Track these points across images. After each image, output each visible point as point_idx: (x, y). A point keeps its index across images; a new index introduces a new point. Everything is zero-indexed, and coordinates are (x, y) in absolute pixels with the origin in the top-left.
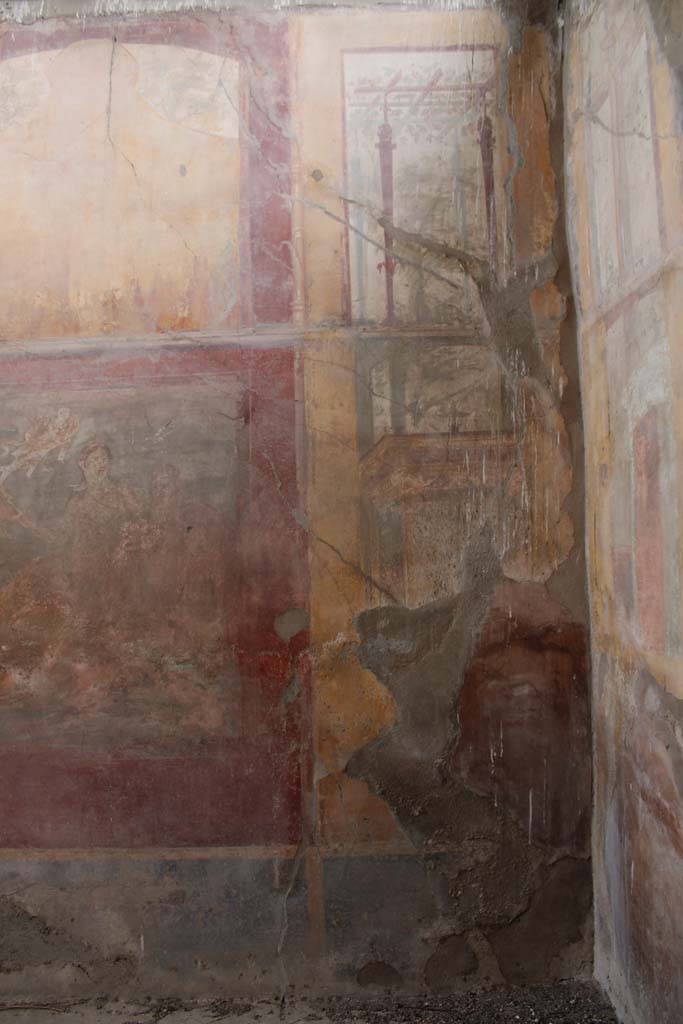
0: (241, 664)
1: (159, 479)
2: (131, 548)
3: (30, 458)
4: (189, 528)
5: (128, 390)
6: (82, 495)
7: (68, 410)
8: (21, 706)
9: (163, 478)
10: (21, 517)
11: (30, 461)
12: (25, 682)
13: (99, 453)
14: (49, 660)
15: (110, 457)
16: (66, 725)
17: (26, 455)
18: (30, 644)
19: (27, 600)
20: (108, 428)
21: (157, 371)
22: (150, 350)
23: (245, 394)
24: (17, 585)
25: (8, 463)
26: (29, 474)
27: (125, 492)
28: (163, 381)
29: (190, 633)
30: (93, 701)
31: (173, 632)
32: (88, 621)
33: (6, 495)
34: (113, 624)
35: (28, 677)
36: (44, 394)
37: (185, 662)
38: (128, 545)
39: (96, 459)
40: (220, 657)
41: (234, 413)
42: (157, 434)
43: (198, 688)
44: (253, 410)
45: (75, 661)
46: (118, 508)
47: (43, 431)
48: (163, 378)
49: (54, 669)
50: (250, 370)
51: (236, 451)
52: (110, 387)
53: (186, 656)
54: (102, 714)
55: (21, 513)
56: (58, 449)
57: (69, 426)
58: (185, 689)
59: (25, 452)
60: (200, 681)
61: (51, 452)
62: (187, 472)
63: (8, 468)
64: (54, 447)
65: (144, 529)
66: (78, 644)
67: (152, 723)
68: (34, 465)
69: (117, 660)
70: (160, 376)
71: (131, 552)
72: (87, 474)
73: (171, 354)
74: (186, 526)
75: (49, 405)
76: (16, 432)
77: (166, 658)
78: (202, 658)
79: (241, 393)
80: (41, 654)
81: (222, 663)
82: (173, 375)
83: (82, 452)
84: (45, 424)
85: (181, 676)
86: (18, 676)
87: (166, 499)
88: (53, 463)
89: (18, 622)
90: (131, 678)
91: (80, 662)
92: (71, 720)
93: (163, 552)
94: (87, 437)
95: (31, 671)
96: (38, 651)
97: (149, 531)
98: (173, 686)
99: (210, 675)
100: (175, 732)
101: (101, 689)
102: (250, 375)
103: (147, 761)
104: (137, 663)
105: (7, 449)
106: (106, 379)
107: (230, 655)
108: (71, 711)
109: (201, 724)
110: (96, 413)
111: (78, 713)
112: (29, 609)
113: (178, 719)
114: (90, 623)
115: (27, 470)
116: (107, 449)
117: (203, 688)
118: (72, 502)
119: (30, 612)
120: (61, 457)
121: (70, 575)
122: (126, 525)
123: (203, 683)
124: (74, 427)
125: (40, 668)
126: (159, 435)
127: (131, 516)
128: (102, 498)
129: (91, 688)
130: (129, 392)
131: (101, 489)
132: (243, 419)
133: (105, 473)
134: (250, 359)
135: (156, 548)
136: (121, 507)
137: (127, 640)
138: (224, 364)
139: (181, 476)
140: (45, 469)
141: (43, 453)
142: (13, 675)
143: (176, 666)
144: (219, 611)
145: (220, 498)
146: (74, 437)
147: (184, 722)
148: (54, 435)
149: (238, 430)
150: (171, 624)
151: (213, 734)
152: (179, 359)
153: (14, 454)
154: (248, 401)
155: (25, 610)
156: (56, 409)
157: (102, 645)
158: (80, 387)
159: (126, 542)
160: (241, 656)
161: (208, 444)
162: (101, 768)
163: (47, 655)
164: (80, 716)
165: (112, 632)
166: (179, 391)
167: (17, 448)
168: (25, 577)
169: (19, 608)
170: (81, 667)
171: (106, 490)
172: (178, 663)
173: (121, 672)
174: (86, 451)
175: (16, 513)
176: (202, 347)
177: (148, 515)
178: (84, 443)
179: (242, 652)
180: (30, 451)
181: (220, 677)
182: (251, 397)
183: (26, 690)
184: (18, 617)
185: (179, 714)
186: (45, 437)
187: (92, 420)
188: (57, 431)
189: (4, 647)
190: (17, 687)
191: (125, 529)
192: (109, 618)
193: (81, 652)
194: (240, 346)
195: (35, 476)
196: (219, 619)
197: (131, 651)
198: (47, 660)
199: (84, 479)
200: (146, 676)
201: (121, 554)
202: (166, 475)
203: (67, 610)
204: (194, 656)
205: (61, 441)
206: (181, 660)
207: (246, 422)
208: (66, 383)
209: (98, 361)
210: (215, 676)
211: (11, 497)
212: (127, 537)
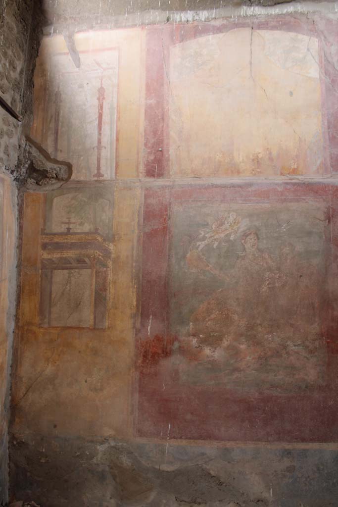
0: (328, 347)
1: (284, 250)
2: (270, 286)
3: (215, 238)
4: (301, 276)
5: (266, 204)
6: (243, 258)
7: (235, 214)
8: (210, 366)
9: (286, 250)
10: (211, 269)
11: (215, 239)
12: (213, 354)
13: (252, 236)
14: (225, 343)
15: (258, 239)
16: (234, 377)
17: (213, 236)
18: (215, 335)
19: (214, 311)
20: (257, 224)
21: (282, 195)
22: (277, 184)
23: (328, 208)
24: (209, 303)
25: (204, 240)
26: (215, 246)
27: (266, 256)
28: (285, 200)
29: (302, 330)
30: (249, 365)
31: (292, 330)
32: (247, 323)
33: (203, 257)
34: (261, 325)
35: (214, 351)
36: (222, 205)
37: (299, 345)
38: (268, 284)
39: (251, 239)
40: (317, 343)
41: (323, 218)
42: (283, 228)
43: (305, 359)
44: (332, 216)
45: (240, 344)
46: (263, 265)
47: (222, 224)
48: (285, 199)
49: (228, 348)
50: (330, 196)
51: (324, 237)
52: (257, 203)
53: (299, 342)
54: (253, 371)
55: (211, 266)
56: (230, 235)
57: (236, 222)
58: (298, 359)
59: (212, 235)
60: (306, 355)
61: (226, 236)
62: (299, 247)
63: (203, 243)
64: (228, 232)
65: (277, 276)
66: (241, 335)
67: (280, 377)
68: (217, 241)
69: (262, 344)
70: (283, 198)
71: (270, 288)
72: (246, 246)
73: (288, 187)
74: (299, 275)
75: (225, 211)
76: (208, 224)
77: (289, 343)
78: (307, 343)
79: (326, 208)
80: (221, 340)
81: (318, 346)
82: (290, 198)
83: (243, 236)
84: (223, 220)
85: (297, 353)
86: (208, 351)
87: (288, 261)
88: (228, 241)
89: (209, 322)
90: (269, 353)
91: (242, 344)
92: (236, 375)
93: (287, 288)
94: (246, 228)
95: (215, 348)
96: (220, 339)
97: (280, 277)
98: (292, 358)
99: (311, 352)
100: (292, 382)
101: (253, 359)
102: (330, 198)
103: (276, 396)
104: (273, 345)
105: (203, 233)
106: (255, 198)
107: (323, 342)
108: (237, 370)
109: (306, 378)
110: (250, 216)
111: (241, 371)
112: (215, 316)
113: (294, 375)
114: (248, 324)
115: (214, 244)
116: (257, 234)
117: (308, 359)
118: (239, 261)
119: (215, 318)
120: (232, 237)
121: (238, 299)
122: (268, 273)
123: (308, 356)
124: (238, 223)
125: (220, 347)
126: (284, 228)
127: (270, 269)
128: (255, 259)
129: (248, 358)
130: (267, 205)
131: (254, 255)
132: (328, 221)
133: (256, 246)
134: (329, 190)
135: (283, 286)
136: (265, 265)
137: (268, 333)
138: (317, 193)
139: (296, 249)
140: (223, 244)
141: (222, 235)
142: (206, 350)
143: (294, 347)
144: (317, 319)
145: (316, 261)
146: (238, 228)
147: (297, 377)
148: (228, 227)
149: (325, 227)
150: (292, 325)
151: (312, 383)
152: (293, 189)
153: (207, 235)
154: (329, 212)
155: (213, 316)
156: (229, 213)
157: (255, 336)
158: (240, 202)
159: (267, 283)
160: (328, 343)
161: (309, 234)
162: (252, 399)
163: (224, 341)
164: (242, 372)
165: (260, 329)
166: (294, 206)
167: (208, 232)
168: (213, 300)
169: (209, 316)
170: (243, 347)
171: (257, 255)
172: (295, 346)
173: (264, 350)
174: (245, 235)
175: (209, 266)
176: (304, 183)
177: (279, 269)
179: (329, 340)
180: (215, 235)
181: (316, 354)
182: (331, 210)
183: (213, 358)
184: (209, 320)
185: (294, 372)
186: (223, 227)
187: (248, 219)
188: (230, 224)
189: (201, 336)
190: (208, 357)
191: (267, 276)
192: (258, 322)
193: (243, 339)
194: (324, 183)
195: (218, 247)
196: (317, 324)
197: (270, 339)
198: (224, 343)
199: (244, 250)
200: (278, 352)
201: (265, 288)
202: (287, 249)
203: (236, 317)
204: (303, 342)
205: (232, 229)
206: (296, 344)
207: (329, 222)
208: (233, 200)
209: (250, 189)
210: (314, 353)
211: (205, 258)
212: (268, 280)
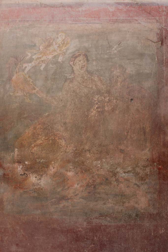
0: (159, 173)
1: (115, 73)
2: (99, 110)
3: (42, 59)
4: (132, 100)
5: (97, 25)
6: (72, 81)
7: (64, 34)
8: (36, 195)
9: (117, 72)
10: (37, 92)
11: (42, 61)
12: (39, 181)
13: (81, 58)
14: (52, 170)
15: (88, 60)
16: (61, 205)
17: (40, 58)
18: (41, 161)
19: (40, 137)
20: (86, 45)
21: (113, 15)
22: (108, 4)
23: (161, 30)
24: (35, 128)
25: (31, 62)
26: (42, 68)
27: (96, 79)
28: (116, 21)
29: (132, 156)
30: (77, 193)
31: (122, 156)
32: (74, 149)
33: (29, 79)
34: (89, 151)
35: (40, 179)
36: (51, 26)
37: (128, 172)
38: (97, 108)
39: (80, 61)
40: (148, 170)
41: (155, 39)
42: (113, 49)
43: (136, 186)
44: (165, 38)
45: (67, 171)
46: (92, 88)
47: (49, 45)
48: (116, 20)
49: (55, 175)
50: (163, 17)
51: (156, 59)
52: (87, 23)
53: (130, 169)
54: (81, 200)
55: (37, 89)
56: (58, 55)
57: (64, 43)
58: (128, 187)
59: (40, 56)
60: (137, 182)
61: (55, 57)
62: (130, 70)
63: (30, 64)
64: (56, 54)
65: (107, 99)
66: (69, 161)
67: (110, 205)
68: (45, 63)
69: (91, 171)
70: (114, 18)
71: (99, 112)
72: (75, 68)
73: (121, 7)
74: (130, 99)
75: (53, 31)
76: (35, 45)
77: (118, 170)
78: (138, 170)
79: (159, 29)
80: (48, 167)
81: (148, 173)
82: (122, 18)
83: (72, 57)
84: (51, 42)
85: (127, 180)
86: (34, 179)
87: (119, 84)
88: (56, 63)
89: (35, 148)
90: (98, 181)
91: (70, 171)
92: (64, 203)
93: (117, 112)
94: (74, 49)
95: (42, 176)
96: (46, 165)
97: (110, 100)
98: (122, 185)
99: (142, 179)
100: (122, 210)
101: (81, 186)
102: (164, 19)
103: (106, 225)
104: (102, 172)
105: (30, 55)
106: (85, 19)
107: (154, 169)
108: (64, 198)
109: (136, 206)
110: (80, 37)
111: (68, 199)
112: (41, 142)
113: (124, 203)
114: (76, 150)
115: (41, 66)
116: (86, 56)
117: (138, 186)
118: (66, 84)
119: (41, 143)
120: (60, 59)
121: (65, 123)
122: (97, 97)
123: (138, 184)
124: (67, 44)
125: (47, 174)
126: (115, 50)
127: (99, 92)
128: (83, 82)
129: (76, 186)
130: (98, 26)
131: (83, 77)
132: (160, 43)
133: (85, 68)
134: (163, 11)
135: (113, 110)
136: (94, 87)
137: (97, 159)
138: (150, 13)
139: (127, 71)
140: (51, 66)
141: (50, 57)
142: (31, 178)
143: (124, 174)
144: (148, 144)
145: (148, 84)
146: (67, 49)
147: (127, 205)
148: (57, 48)
149: (157, 49)
150: (122, 151)
151: (142, 211)
152: (125, 10)
153: (34, 57)
154: (162, 33)
155: (39, 142)
156: (57, 34)
157: (83, 162)
158: (70, 22)
159: (97, 106)
160: (159, 169)
161: (141, 55)
162: (80, 229)
163: (51, 167)
164: (69, 201)
165: (88, 155)
166: (125, 27)
167: (35, 54)
168: (39, 124)
169: (35, 141)
170: (70, 174)
171: (86, 78)
172: (125, 172)
173: (93, 177)
174: (74, 57)
175: (35, 89)
176: (137, 3)
177: (109, 92)
178: (74, 52)
179: (160, 167)
180: (43, 56)
181: (147, 181)
182: (164, 31)
183: (39, 186)
184: (35, 146)
185: (124, 200)
186: (51, 48)
187: (77, 40)
188: (58, 45)
189: (26, 163)
190: (33, 185)
191: (96, 99)
192: (87, 147)
193: (70, 166)
194: (158, 4)
195: (46, 69)
196: (148, 149)
197: (99, 165)
198: (51, 170)
199: (73, 71)
200: (107, 179)
201: (93, 112)
202: (118, 71)
203: (63, 143)
204: (134, 169)
205: (60, 50)
206: (126, 171)
207: (162, 44)
208: (62, 20)
209: (80, 9)
210: (145, 180)
211: (31, 81)
212: (97, 103)
